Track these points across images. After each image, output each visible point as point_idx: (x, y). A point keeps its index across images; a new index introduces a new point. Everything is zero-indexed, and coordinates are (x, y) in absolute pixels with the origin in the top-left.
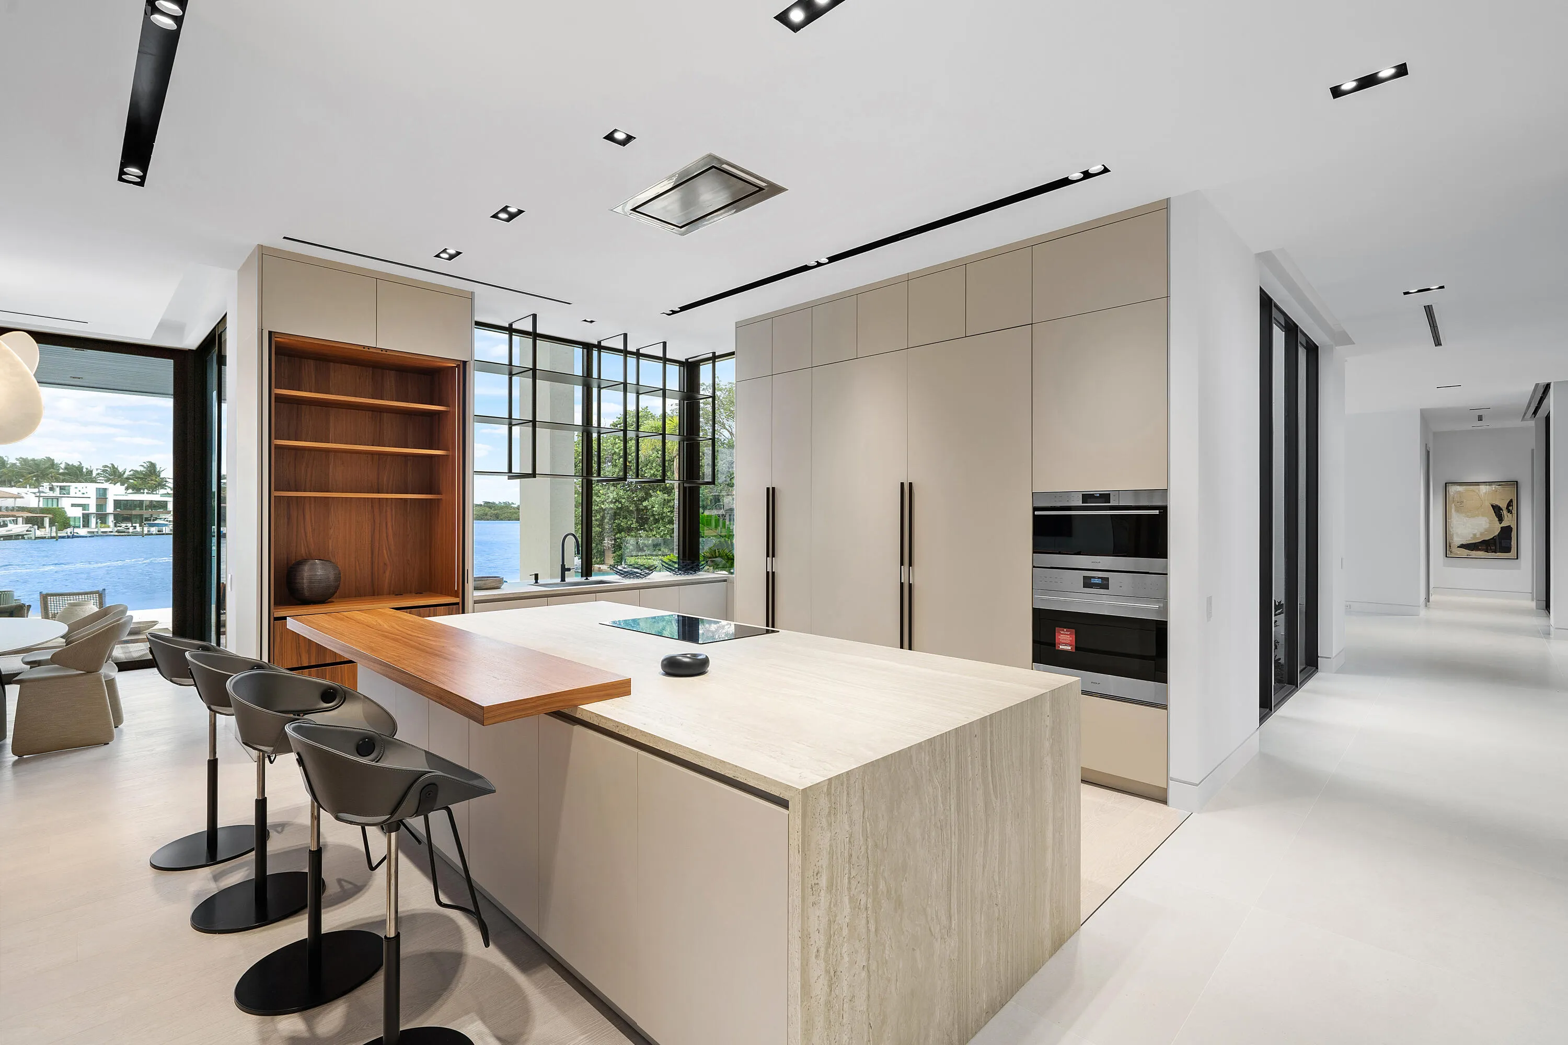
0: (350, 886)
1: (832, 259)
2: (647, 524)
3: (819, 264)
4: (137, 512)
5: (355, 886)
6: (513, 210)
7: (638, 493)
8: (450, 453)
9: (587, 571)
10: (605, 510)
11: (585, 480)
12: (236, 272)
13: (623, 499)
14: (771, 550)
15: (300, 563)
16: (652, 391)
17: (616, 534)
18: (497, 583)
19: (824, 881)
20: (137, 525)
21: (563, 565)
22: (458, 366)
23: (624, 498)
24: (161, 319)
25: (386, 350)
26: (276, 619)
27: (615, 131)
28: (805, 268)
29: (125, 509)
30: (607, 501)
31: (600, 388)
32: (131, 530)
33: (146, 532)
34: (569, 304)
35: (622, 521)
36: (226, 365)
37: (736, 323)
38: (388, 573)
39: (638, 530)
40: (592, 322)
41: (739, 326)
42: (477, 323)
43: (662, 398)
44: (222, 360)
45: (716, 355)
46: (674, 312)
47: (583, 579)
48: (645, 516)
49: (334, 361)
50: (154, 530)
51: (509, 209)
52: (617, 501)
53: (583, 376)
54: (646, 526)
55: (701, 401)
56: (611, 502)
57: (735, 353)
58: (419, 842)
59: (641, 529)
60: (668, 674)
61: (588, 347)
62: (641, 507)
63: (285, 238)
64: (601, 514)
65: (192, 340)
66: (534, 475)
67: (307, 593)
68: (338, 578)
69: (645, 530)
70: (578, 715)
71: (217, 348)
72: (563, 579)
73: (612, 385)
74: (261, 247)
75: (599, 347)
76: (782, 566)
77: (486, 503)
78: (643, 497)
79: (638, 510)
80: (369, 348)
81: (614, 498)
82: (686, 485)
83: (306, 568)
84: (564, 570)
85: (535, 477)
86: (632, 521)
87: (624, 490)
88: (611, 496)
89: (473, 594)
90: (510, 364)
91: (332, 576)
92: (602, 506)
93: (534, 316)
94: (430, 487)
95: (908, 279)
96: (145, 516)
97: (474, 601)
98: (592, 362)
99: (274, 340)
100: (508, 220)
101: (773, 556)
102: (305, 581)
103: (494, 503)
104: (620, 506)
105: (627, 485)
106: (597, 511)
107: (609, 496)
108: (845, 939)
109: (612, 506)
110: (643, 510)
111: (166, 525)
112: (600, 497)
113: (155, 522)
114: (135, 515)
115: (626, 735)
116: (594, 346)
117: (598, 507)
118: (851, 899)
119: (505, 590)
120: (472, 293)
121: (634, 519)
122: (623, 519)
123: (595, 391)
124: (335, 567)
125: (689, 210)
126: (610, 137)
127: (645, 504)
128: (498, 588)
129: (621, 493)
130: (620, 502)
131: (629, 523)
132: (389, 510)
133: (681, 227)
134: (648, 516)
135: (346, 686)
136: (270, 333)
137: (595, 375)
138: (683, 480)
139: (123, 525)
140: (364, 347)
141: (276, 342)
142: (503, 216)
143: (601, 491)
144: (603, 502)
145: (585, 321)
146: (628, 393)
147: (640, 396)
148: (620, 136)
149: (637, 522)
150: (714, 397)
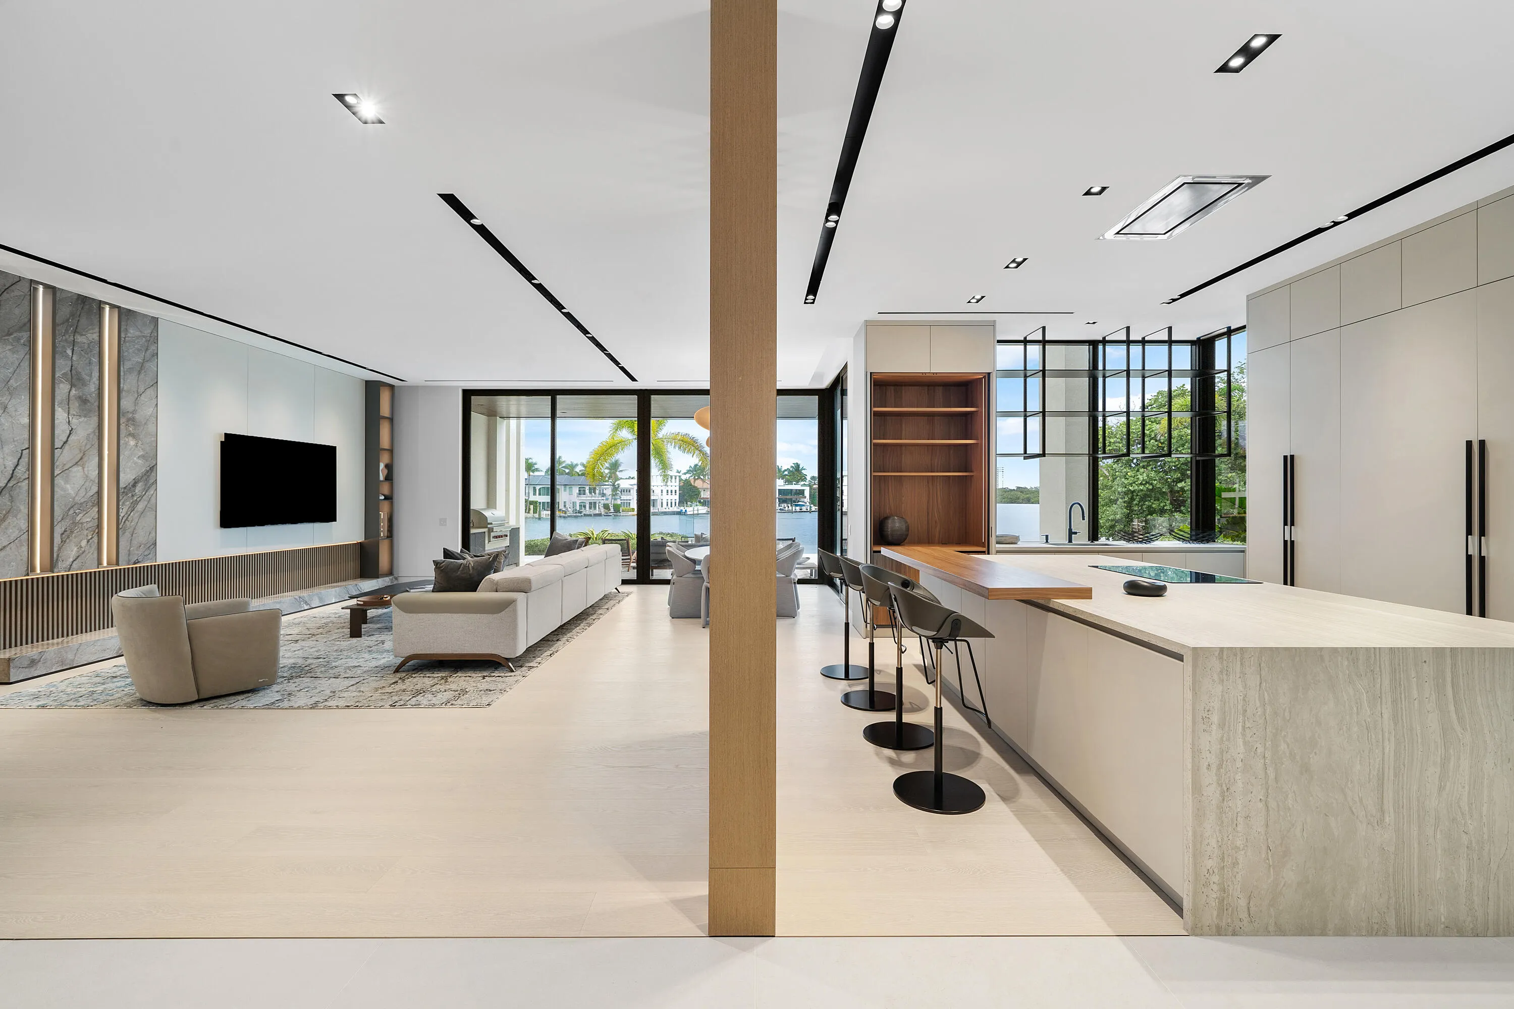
0: (916, 707)
1: (1351, 216)
2: (1184, 506)
3: (1336, 224)
4: (789, 497)
5: (920, 708)
6: (1019, 260)
7: (1172, 474)
8: (979, 442)
9: (1094, 536)
10: (1134, 491)
11: (1091, 458)
12: (852, 339)
13: (1154, 480)
14: (1289, 517)
15: (887, 518)
16: (1157, 374)
17: (1147, 515)
18: (1014, 540)
19: (1215, 718)
20: (790, 505)
21: (1070, 529)
22: (984, 377)
23: (1156, 480)
24: (815, 373)
25: (936, 373)
26: (875, 552)
27: (1091, 188)
28: (1319, 231)
29: (784, 495)
30: (1136, 483)
31: (1104, 377)
32: (787, 509)
33: (794, 510)
34: (1072, 313)
35: (1152, 503)
36: (847, 395)
37: (1248, 296)
38: (938, 529)
39: (1172, 512)
40: (1094, 323)
41: (1250, 298)
42: (999, 341)
43: (1167, 379)
44: (844, 392)
45: (1232, 328)
46: (1174, 300)
47: (1089, 543)
48: (1181, 498)
49: (905, 386)
50: (798, 508)
51: (1016, 260)
52: (1147, 483)
53: (1089, 370)
54: (1182, 508)
55: (1216, 375)
56: (1141, 484)
57: (1247, 326)
58: (952, 653)
59: (1177, 512)
60: (1129, 594)
61: (1094, 344)
62: (1176, 488)
63: (879, 313)
64: (1130, 496)
65: (825, 383)
66: (1043, 454)
67: (890, 538)
68: (908, 529)
69: (1181, 512)
70: (1051, 606)
71: (840, 385)
72: (1070, 541)
73: (1117, 373)
74: (866, 321)
75: (1104, 342)
76: (1300, 534)
77: (1018, 488)
78: (1179, 478)
79: (1172, 491)
80: (925, 373)
81: (1143, 480)
82: (1198, 458)
83: (890, 521)
84: (1071, 533)
85: (1045, 456)
86: (1165, 503)
87: (1155, 472)
88: (1141, 478)
89: (994, 546)
90: (1025, 369)
91: (904, 527)
92: (1131, 488)
93: (1044, 328)
94: (966, 466)
95: (1477, 207)
96: (793, 499)
97: (997, 551)
98: (1098, 355)
99: (872, 377)
100: (1017, 267)
101: (1292, 524)
102: (889, 530)
103: (1026, 488)
104: (1151, 487)
105: (1159, 467)
106: (1125, 493)
107: (1138, 478)
108: (1239, 770)
109: (1142, 488)
110: (1178, 492)
111: (804, 505)
112: (1128, 479)
113: (799, 503)
114: (789, 499)
115: (1081, 617)
116: (1099, 342)
117: (1126, 489)
118: (1245, 743)
119: (1021, 545)
120: (994, 321)
121: (1168, 500)
122: (1155, 501)
123: (1100, 380)
124: (906, 522)
125: (1169, 220)
126: (1088, 193)
127: (1180, 485)
128: (1016, 544)
129: (1153, 474)
130: (1152, 484)
131: (1162, 505)
132: (938, 484)
133: (1164, 234)
134: (1185, 499)
135: (914, 581)
136: (871, 373)
137: (1100, 367)
138: (1196, 454)
139: (783, 505)
140: (923, 373)
141: (874, 378)
142: (1014, 265)
143: (1129, 474)
144: (1131, 484)
145: (1088, 323)
146: (1130, 378)
147: (1146, 379)
148: (1096, 189)
149: (1171, 503)
150: (1228, 371)
